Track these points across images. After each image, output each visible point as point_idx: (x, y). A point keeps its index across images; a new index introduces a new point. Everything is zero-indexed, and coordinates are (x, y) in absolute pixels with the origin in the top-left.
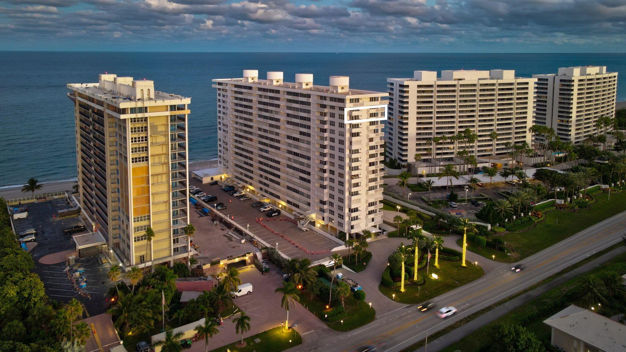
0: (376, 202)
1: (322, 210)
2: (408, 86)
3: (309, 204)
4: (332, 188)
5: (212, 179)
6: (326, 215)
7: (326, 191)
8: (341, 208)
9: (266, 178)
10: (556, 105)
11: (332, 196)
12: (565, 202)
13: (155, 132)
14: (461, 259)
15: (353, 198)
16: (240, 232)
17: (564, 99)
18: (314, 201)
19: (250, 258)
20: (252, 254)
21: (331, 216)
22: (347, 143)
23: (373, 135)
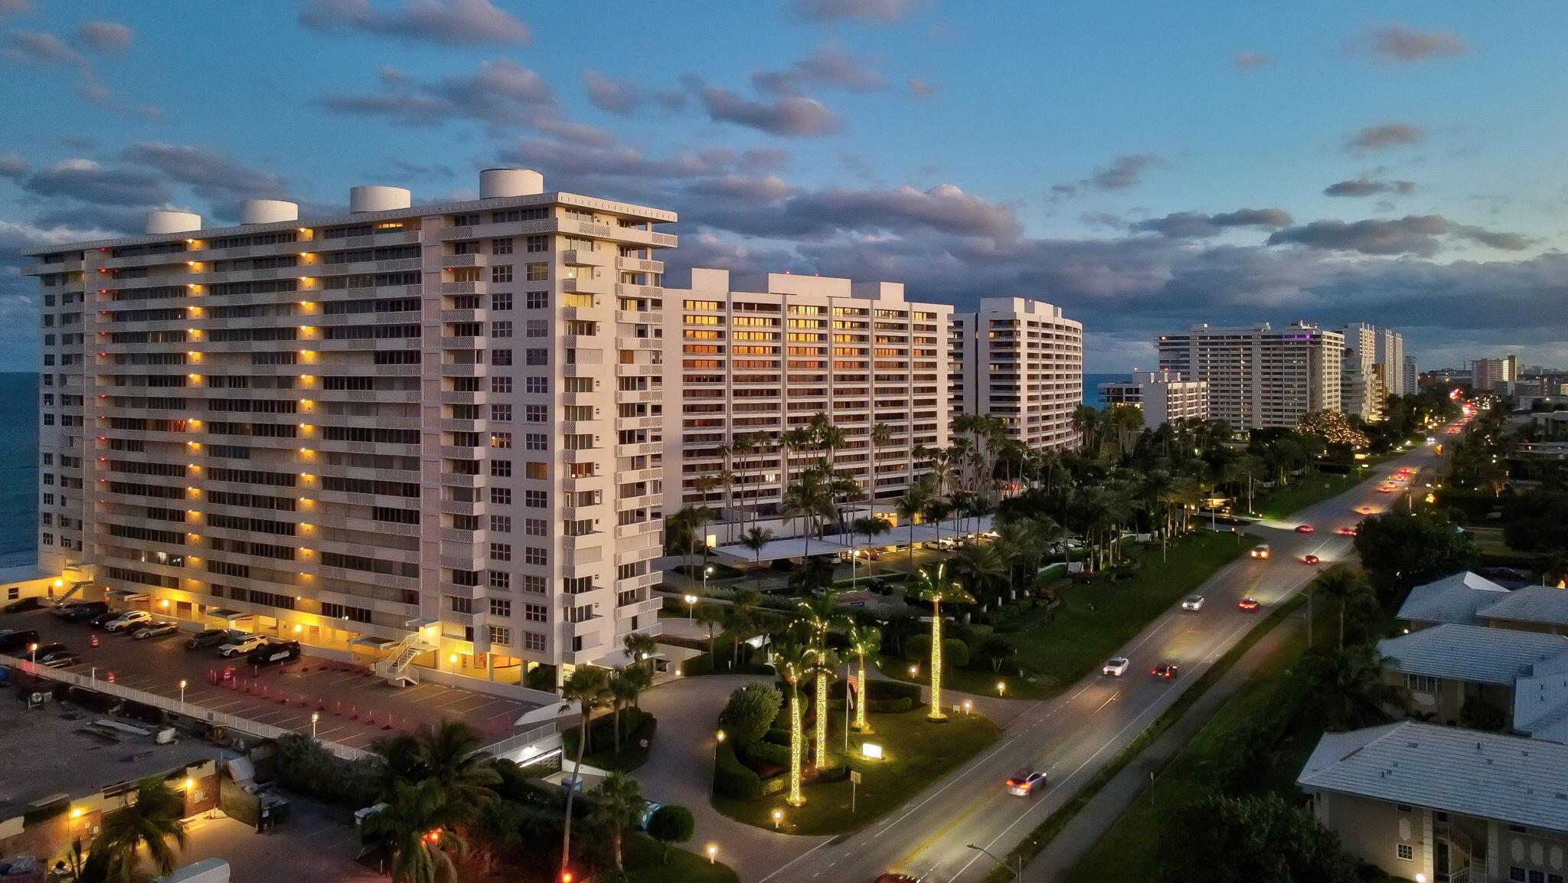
0: (642, 564)
1: (463, 607)
3: (411, 598)
4: (501, 524)
5: (13, 593)
6: (481, 619)
7: (479, 536)
8: (538, 585)
9: (239, 547)
11: (500, 552)
12: (1087, 567)
15: (581, 541)
16: (148, 713)
17: (1001, 366)
18: (433, 581)
19: (204, 781)
20: (209, 768)
21: (497, 621)
22: (559, 358)
23: (631, 343)
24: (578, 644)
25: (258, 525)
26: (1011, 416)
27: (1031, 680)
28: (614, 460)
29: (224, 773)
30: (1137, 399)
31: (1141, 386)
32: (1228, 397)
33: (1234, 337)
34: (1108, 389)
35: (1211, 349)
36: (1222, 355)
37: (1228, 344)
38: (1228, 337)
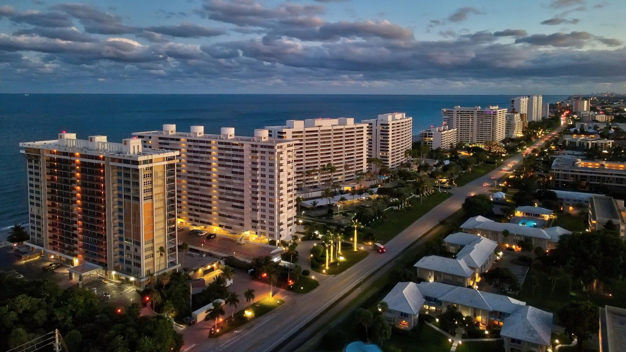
0: (292, 218)
1: (254, 228)
2: (285, 133)
3: (242, 225)
4: (263, 211)
6: (259, 230)
8: (272, 224)
9: (197, 211)
10: (379, 142)
11: (263, 216)
13: (157, 178)
15: (281, 215)
17: (384, 137)
18: (247, 222)
19: (216, 265)
20: (217, 262)
21: (263, 231)
22: (276, 177)
23: (290, 171)
24: (280, 236)
25: (201, 206)
26: (386, 153)
28: (287, 197)
29: (220, 263)
30: (432, 137)
31: (433, 132)
32: (465, 132)
33: (468, 112)
35: (460, 115)
36: (464, 117)
37: (466, 114)
38: (466, 112)
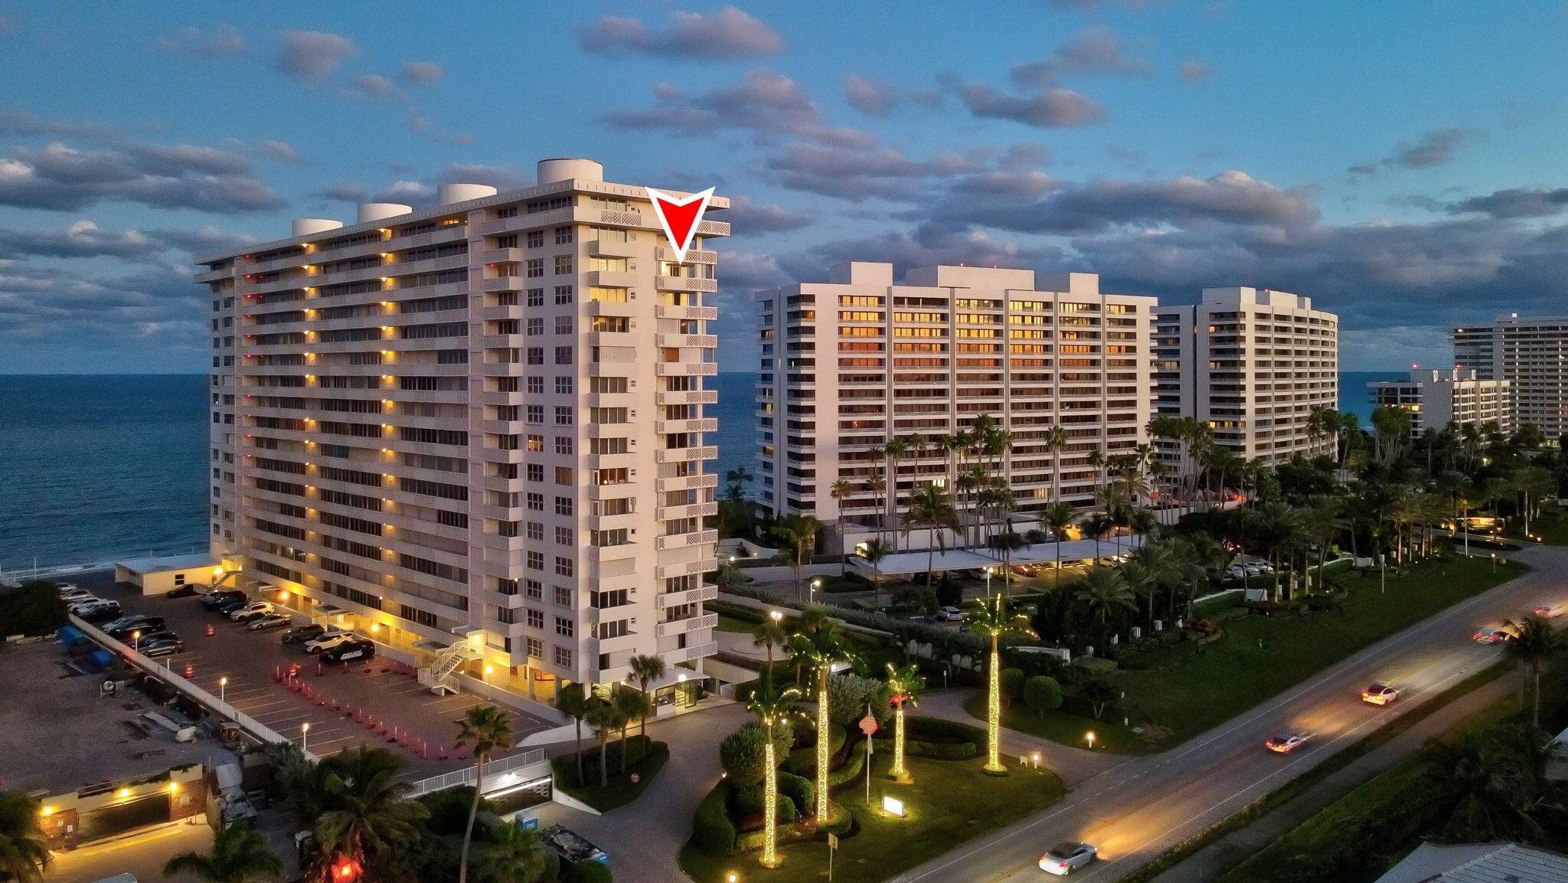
0: (693, 578)
1: (506, 617)
3: (462, 604)
4: (536, 531)
5: (180, 578)
6: (518, 630)
7: (516, 543)
8: (564, 596)
9: (342, 545)
10: (1205, 382)
11: (535, 560)
12: (1271, 595)
14: (983, 752)
15: (607, 553)
16: (190, 710)
17: (1223, 364)
18: (479, 588)
19: (190, 786)
21: (533, 633)
22: (583, 356)
23: (676, 340)
24: (604, 662)
25: (355, 524)
26: (1235, 420)
27: (1137, 730)
28: (656, 466)
30: (1415, 401)
31: (1419, 385)
32: (1542, 398)
33: (1550, 328)
34: (1380, 389)
35: (1520, 343)
36: (1534, 349)
37: (1542, 336)
38: (1542, 328)
